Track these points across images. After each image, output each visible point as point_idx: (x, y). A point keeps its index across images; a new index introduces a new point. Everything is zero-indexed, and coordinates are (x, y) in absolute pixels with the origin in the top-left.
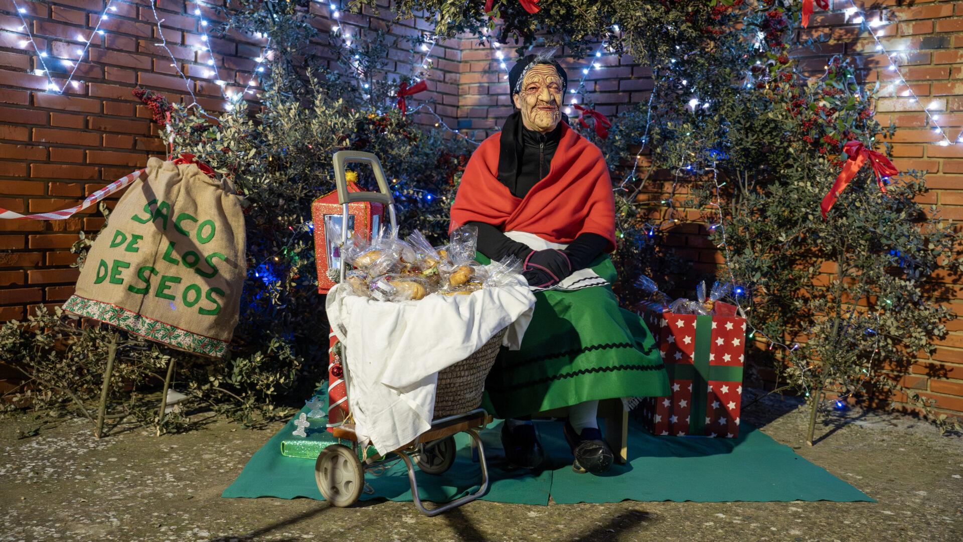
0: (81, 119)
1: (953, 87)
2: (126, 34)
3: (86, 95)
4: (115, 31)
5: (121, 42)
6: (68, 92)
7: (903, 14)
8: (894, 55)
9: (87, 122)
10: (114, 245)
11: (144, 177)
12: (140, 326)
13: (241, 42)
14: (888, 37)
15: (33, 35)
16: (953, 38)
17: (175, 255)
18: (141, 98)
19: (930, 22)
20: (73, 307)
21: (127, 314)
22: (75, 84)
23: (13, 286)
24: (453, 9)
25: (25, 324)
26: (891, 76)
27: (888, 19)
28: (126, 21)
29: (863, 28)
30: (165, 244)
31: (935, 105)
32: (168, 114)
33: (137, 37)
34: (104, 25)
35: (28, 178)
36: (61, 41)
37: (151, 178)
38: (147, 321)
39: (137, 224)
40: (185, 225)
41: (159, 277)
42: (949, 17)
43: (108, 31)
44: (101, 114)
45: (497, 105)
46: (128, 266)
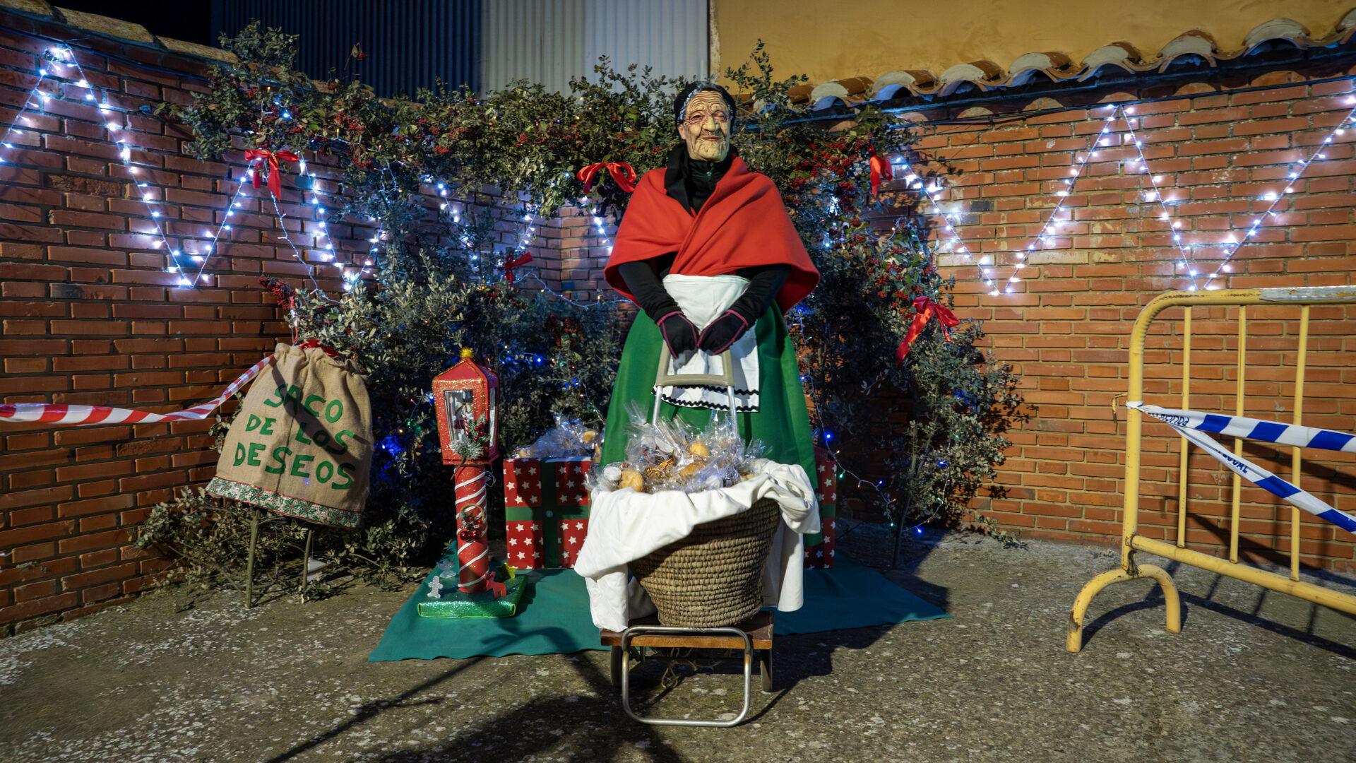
0: (212, 309)
1: (999, 244)
2: (251, 227)
3: (216, 287)
4: (241, 224)
5: (246, 235)
6: (200, 286)
7: (954, 182)
8: (949, 216)
9: (217, 312)
10: (249, 429)
11: (273, 363)
12: (278, 503)
13: (355, 225)
14: (944, 201)
15: (166, 236)
16: (995, 203)
17: (305, 436)
18: (266, 285)
19: (976, 188)
20: (215, 488)
21: (266, 493)
22: (205, 278)
23: (159, 470)
24: (555, 193)
25: (173, 506)
26: (948, 235)
27: (943, 186)
28: (250, 215)
29: (922, 193)
30: (296, 427)
31: (986, 260)
32: (291, 298)
33: (260, 229)
34: (230, 221)
35: (166, 369)
36: (190, 238)
37: (280, 362)
38: (285, 499)
39: (269, 407)
40: (314, 406)
41: (293, 456)
42: (992, 184)
43: (232, 226)
44: (230, 304)
45: (597, 268)
46: (263, 448)
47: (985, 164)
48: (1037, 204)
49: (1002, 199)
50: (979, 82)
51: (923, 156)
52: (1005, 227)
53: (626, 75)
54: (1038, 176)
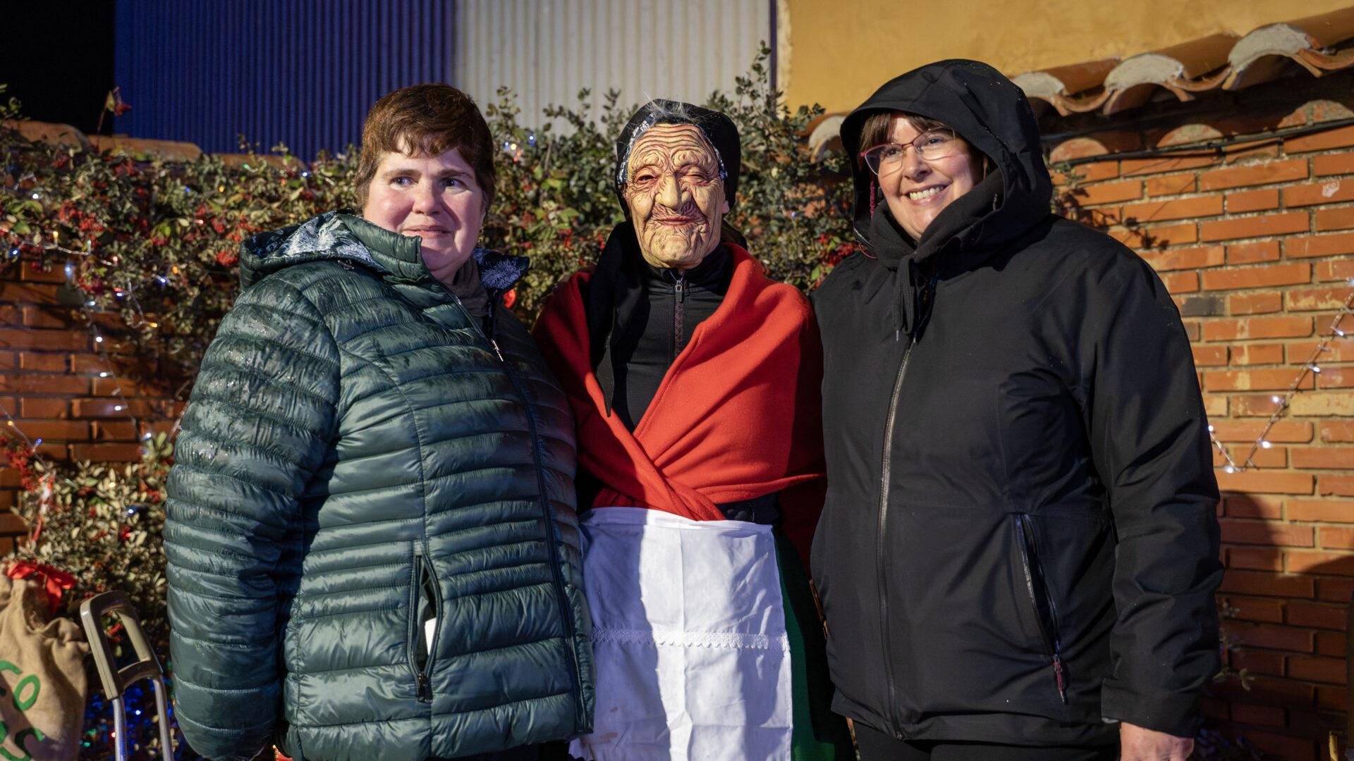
1: (1235, 377)
16: (1228, 297)
19: (1192, 275)
42: (1221, 266)
47: (1211, 229)
48: (1304, 303)
49: (1241, 294)
50: (1174, 85)
51: (1100, 218)
52: (1245, 345)
53: (576, 107)
54: (1306, 250)
